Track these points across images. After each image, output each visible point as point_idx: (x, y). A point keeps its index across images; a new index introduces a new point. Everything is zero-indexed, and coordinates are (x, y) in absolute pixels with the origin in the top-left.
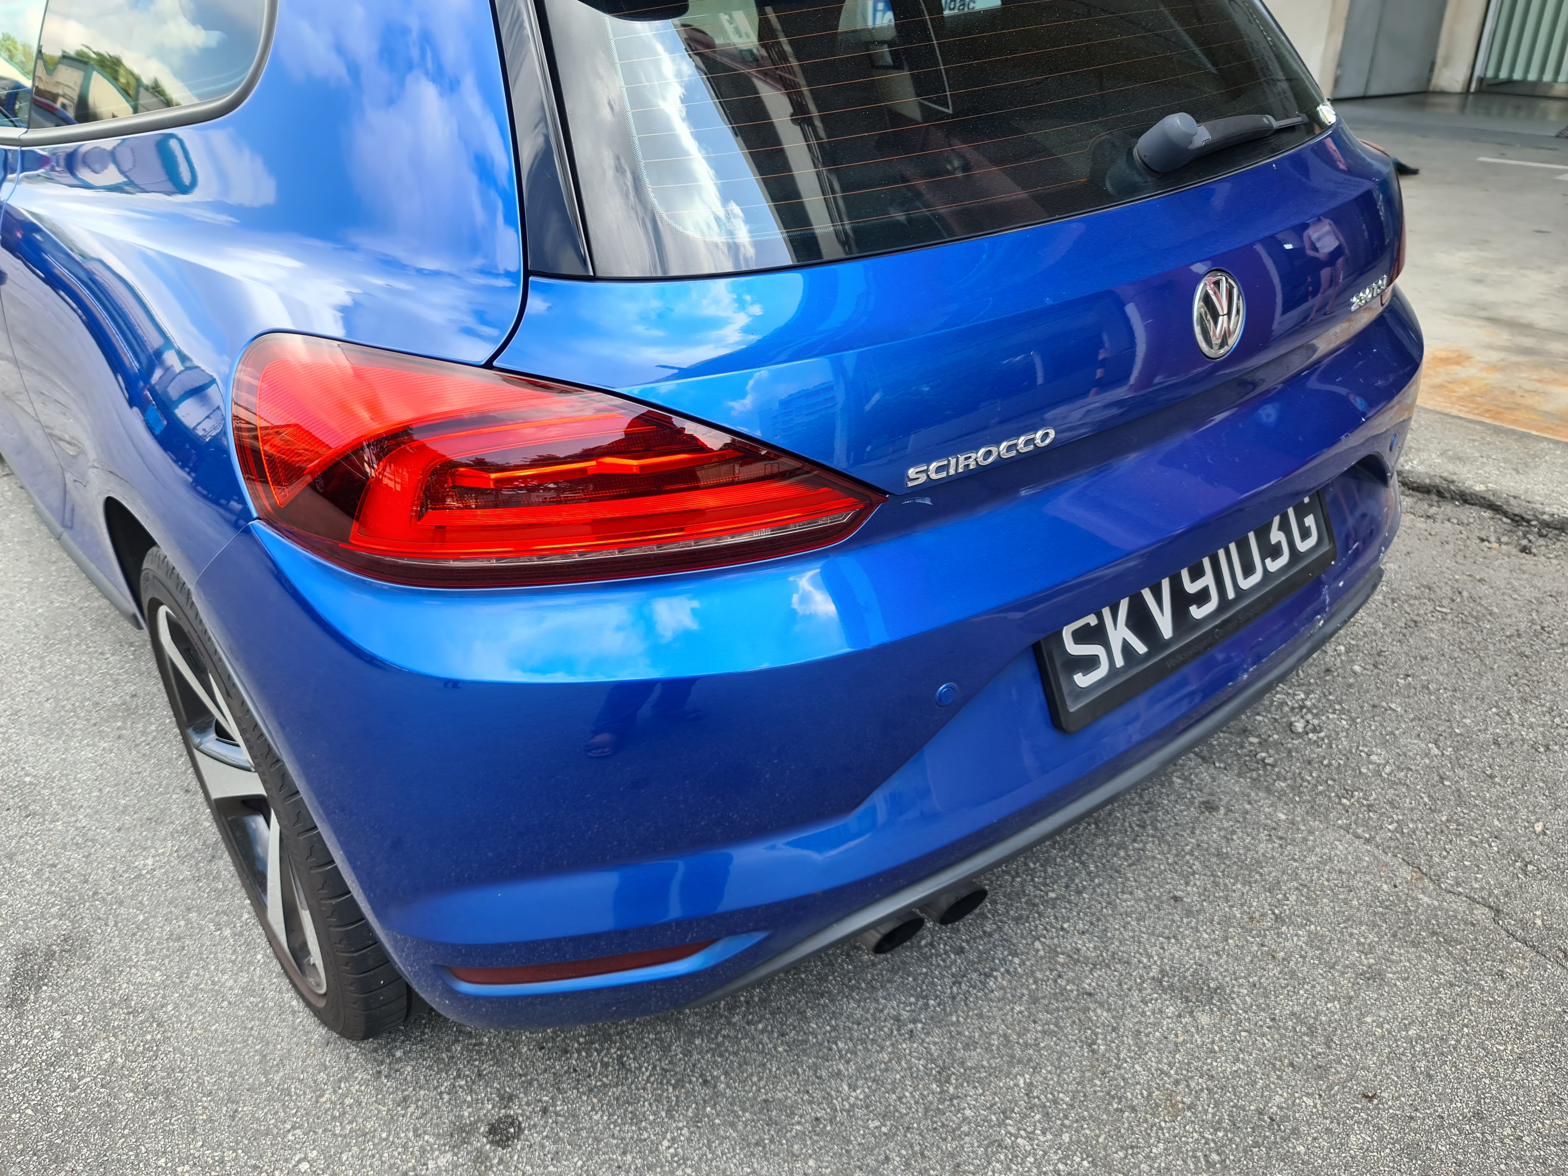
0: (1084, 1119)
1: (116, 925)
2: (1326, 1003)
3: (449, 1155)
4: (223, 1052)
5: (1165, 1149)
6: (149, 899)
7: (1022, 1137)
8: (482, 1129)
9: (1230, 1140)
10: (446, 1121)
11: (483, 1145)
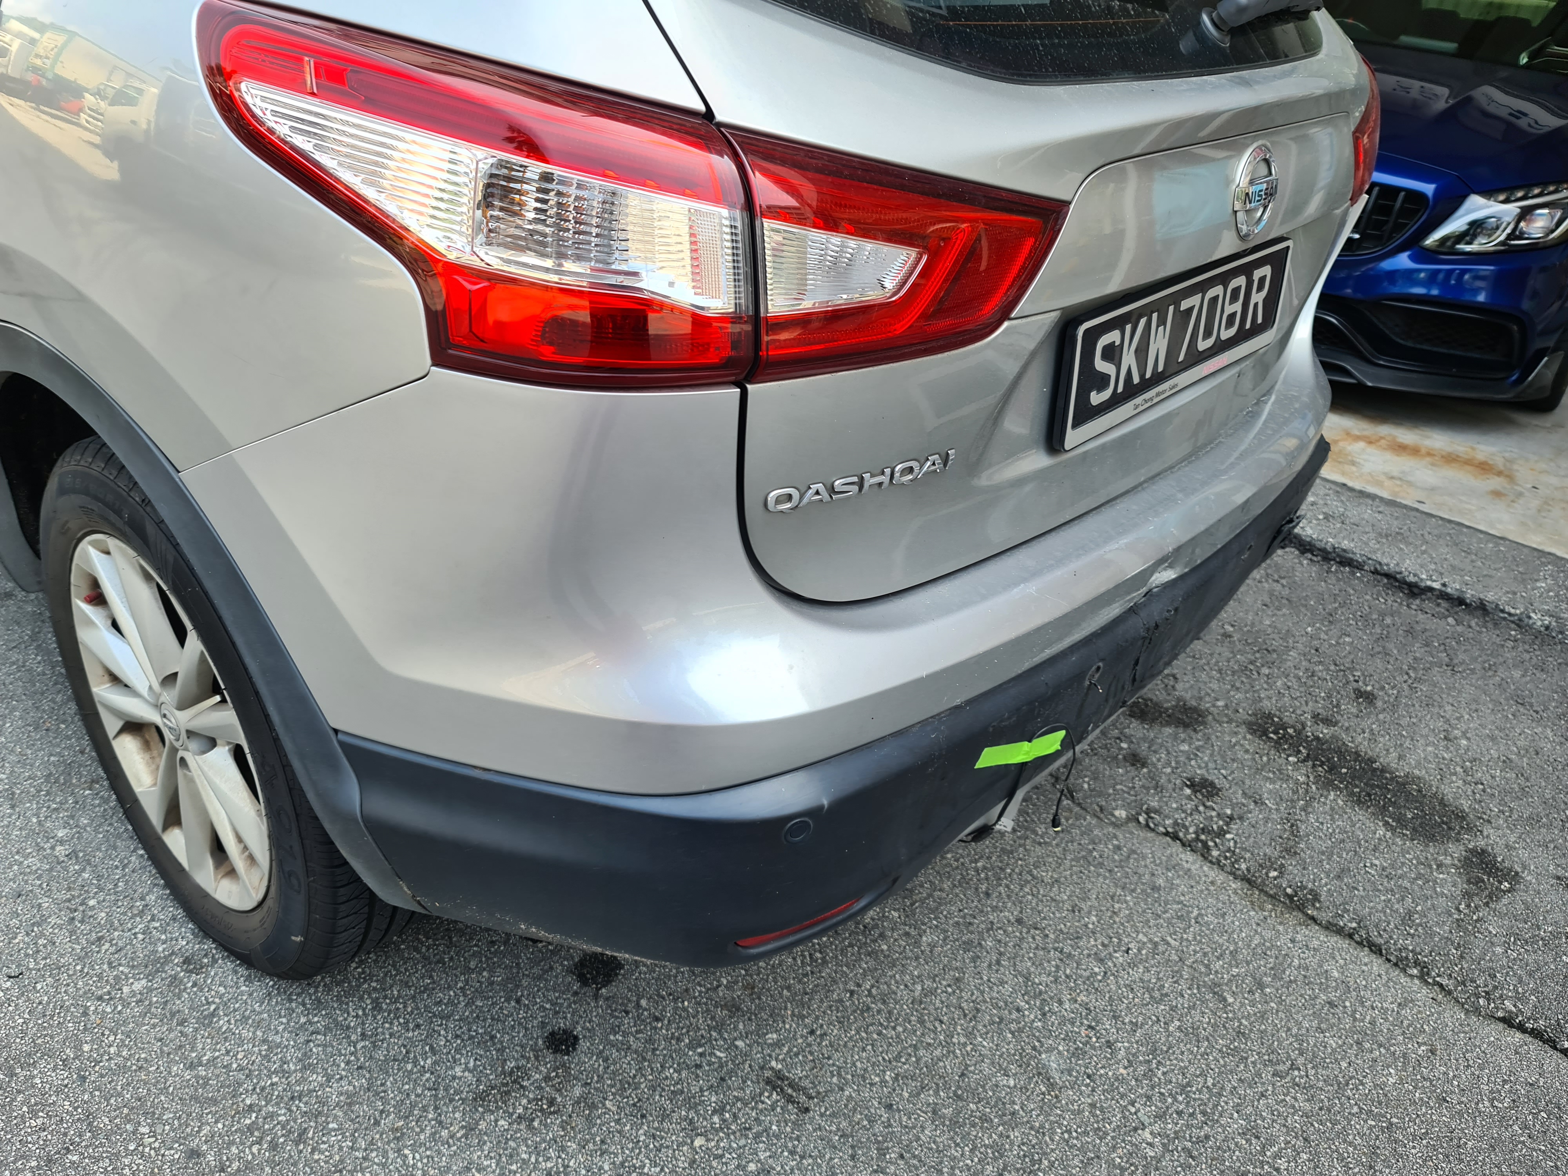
11: (178, 973)
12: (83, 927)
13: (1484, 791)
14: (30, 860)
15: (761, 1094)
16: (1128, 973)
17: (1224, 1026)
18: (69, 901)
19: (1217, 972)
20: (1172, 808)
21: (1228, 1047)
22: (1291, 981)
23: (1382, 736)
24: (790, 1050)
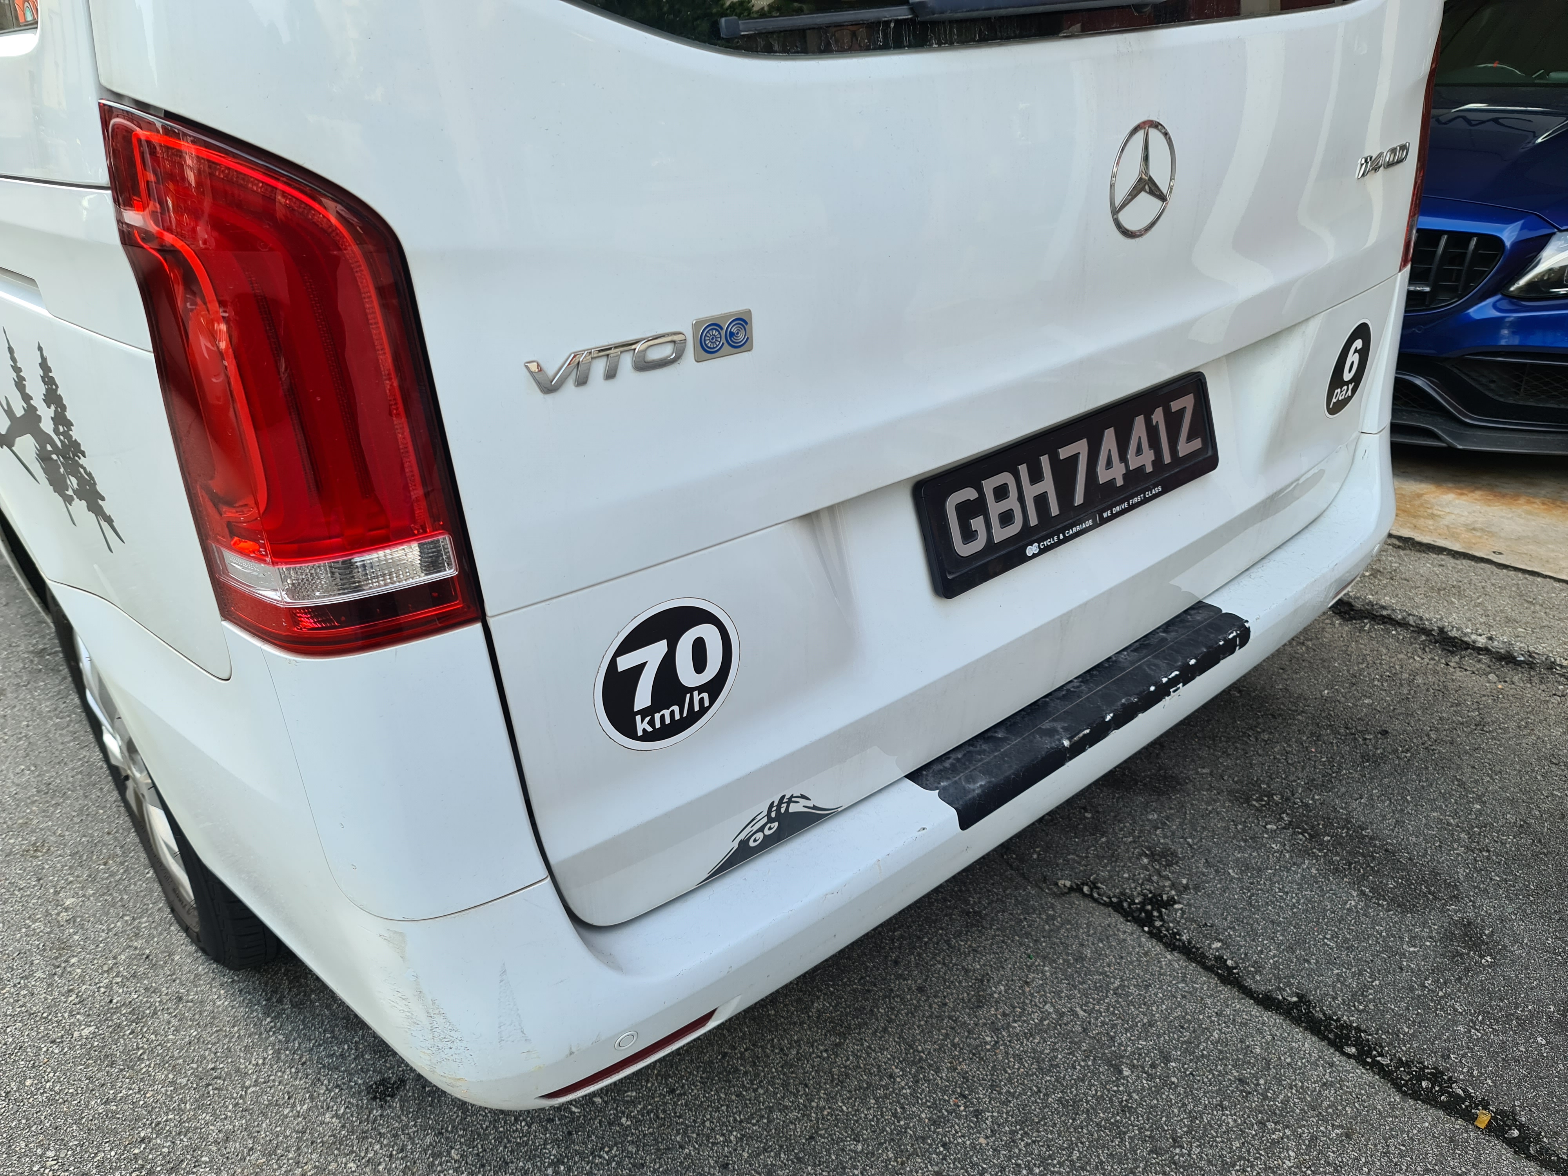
13: (1488, 858)
15: (602, 1149)
16: (1022, 1043)
17: (1111, 1100)
19: (1120, 1044)
20: (1123, 877)
21: (1107, 1120)
22: (1203, 1056)
23: (1383, 802)
24: (644, 1108)
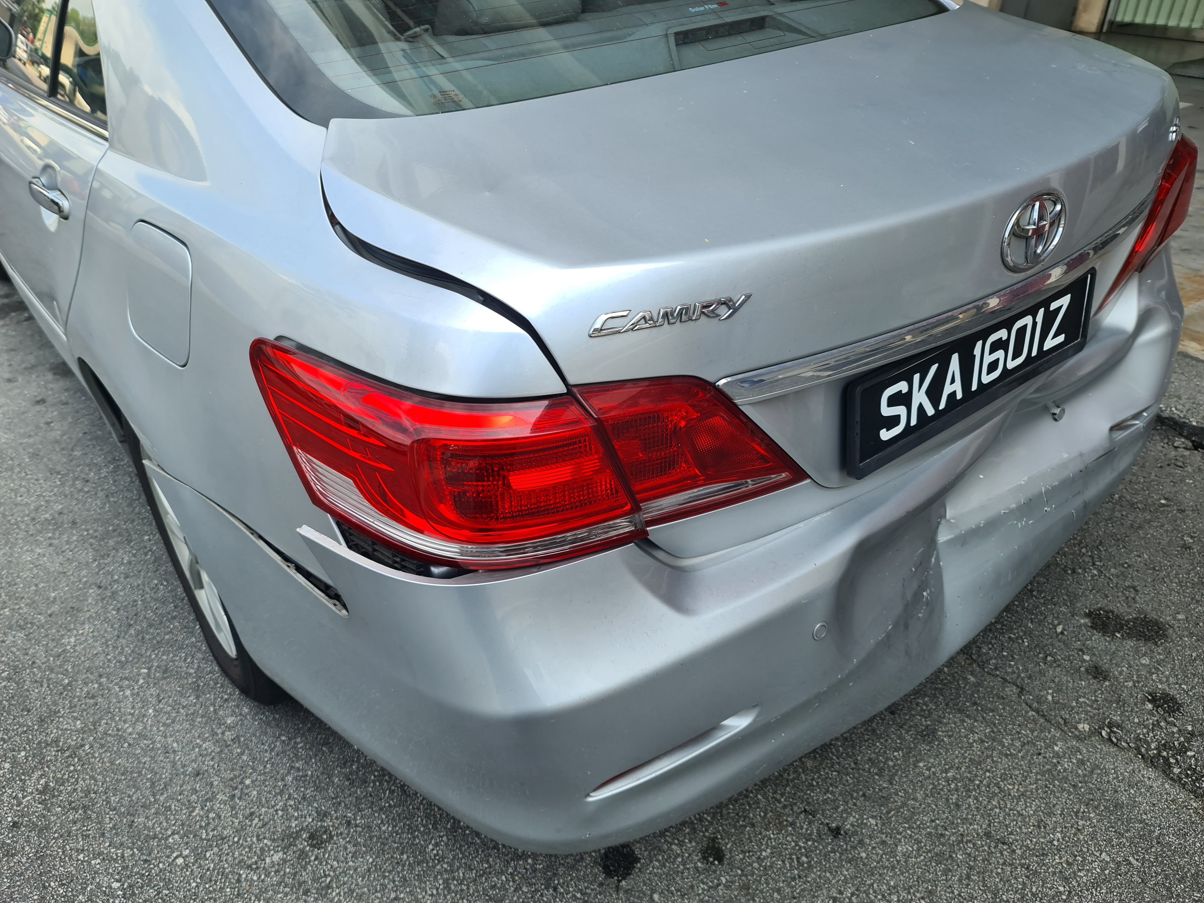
0: (719, 832)
1: (48, 687)
2: (894, 752)
3: (280, 854)
4: (125, 779)
5: (772, 853)
6: (73, 668)
7: (675, 844)
8: (304, 836)
9: (816, 847)
10: (280, 830)
11: (305, 847)
12: (240, 803)
14: (207, 743)
18: (232, 779)
